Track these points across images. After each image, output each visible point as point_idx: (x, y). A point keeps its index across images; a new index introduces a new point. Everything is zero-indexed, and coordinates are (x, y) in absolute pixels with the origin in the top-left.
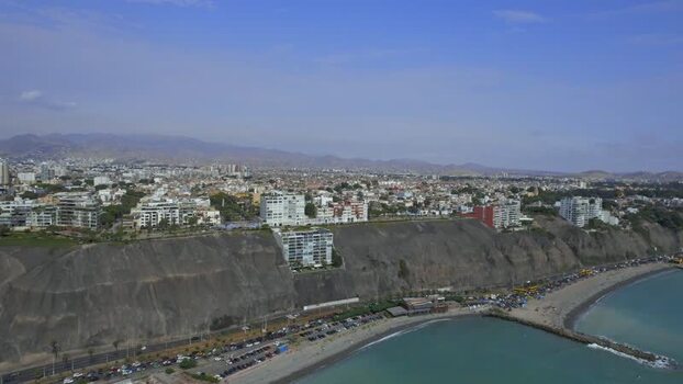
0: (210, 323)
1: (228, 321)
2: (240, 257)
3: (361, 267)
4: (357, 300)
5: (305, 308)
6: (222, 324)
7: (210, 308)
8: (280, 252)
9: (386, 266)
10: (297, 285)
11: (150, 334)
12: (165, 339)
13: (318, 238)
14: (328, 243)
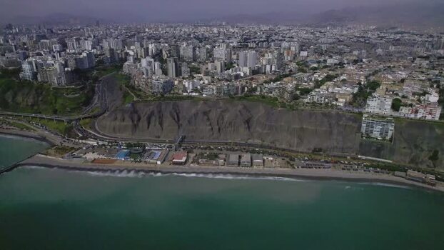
0: (313, 149)
1: (320, 150)
2: (339, 125)
3: (403, 146)
4: (391, 162)
5: (359, 156)
6: (317, 151)
7: (315, 143)
8: (360, 127)
9: (422, 150)
10: (361, 144)
11: (290, 146)
12: (295, 149)
13: (384, 125)
14: (390, 128)
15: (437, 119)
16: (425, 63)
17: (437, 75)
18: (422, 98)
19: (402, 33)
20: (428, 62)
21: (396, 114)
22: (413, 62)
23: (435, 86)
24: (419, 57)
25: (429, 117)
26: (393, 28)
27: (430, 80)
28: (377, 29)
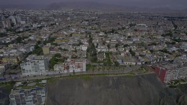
13: (34, 94)
14: (43, 95)
15: (84, 70)
16: (86, 23)
17: (90, 29)
18: (78, 48)
19: (82, 11)
20: (88, 22)
21: (51, 73)
22: (81, 23)
23: (88, 36)
24: (84, 20)
25: (78, 70)
26: (79, 10)
27: (86, 32)
28: (73, 10)
